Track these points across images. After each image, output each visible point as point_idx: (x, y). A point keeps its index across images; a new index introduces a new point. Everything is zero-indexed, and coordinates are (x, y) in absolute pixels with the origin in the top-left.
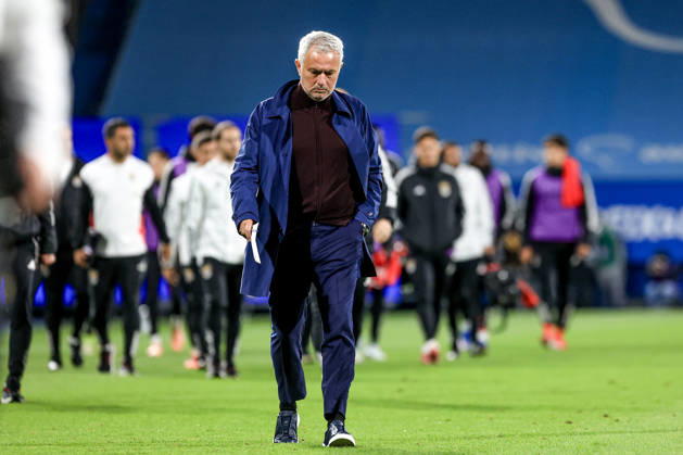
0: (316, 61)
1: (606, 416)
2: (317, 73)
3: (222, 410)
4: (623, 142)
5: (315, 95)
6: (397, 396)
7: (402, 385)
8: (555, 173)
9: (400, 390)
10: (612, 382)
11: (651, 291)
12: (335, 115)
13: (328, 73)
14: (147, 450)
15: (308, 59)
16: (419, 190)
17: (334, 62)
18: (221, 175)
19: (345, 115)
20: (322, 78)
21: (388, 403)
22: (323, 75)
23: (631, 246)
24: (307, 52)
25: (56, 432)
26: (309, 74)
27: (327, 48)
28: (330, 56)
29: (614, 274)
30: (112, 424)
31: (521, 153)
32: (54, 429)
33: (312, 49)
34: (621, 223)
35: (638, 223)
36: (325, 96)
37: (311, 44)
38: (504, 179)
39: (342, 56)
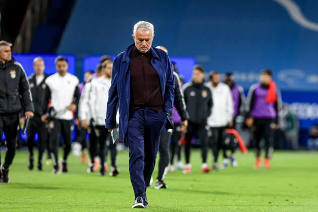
0: (141, 35)
1: (287, 200)
2: (142, 40)
3: (109, 192)
4: (299, 73)
5: (142, 50)
6: (191, 188)
7: (193, 183)
8: (265, 87)
9: (192, 186)
10: (290, 185)
11: (310, 143)
12: (152, 59)
13: (147, 40)
14: (74, 209)
15: (138, 34)
16: (193, 94)
17: (149, 35)
18: (105, 84)
19: (157, 58)
20: (144, 43)
21: (187, 191)
22: (144, 41)
23: (302, 121)
24: (137, 31)
25: (31, 200)
26: (138, 41)
27: (145, 29)
28: (148, 32)
29: (293, 135)
30: (57, 197)
31: (251, 77)
32: (31, 199)
33: (139, 30)
34: (297, 111)
35: (305, 111)
36: (146, 51)
37: (138, 28)
38: (241, 89)
39: (153, 32)
